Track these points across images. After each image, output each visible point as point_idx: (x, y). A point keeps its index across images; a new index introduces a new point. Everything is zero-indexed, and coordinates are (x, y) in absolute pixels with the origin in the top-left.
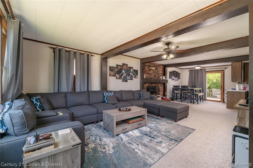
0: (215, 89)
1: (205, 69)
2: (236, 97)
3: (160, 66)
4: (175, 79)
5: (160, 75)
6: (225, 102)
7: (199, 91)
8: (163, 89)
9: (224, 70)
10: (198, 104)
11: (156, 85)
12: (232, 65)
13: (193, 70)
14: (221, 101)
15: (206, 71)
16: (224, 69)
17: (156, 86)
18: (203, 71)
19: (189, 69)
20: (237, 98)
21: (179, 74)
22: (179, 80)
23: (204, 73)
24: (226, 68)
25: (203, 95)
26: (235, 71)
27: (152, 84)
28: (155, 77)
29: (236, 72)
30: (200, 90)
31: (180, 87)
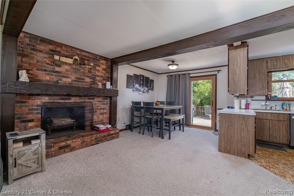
0: (207, 106)
1: (189, 74)
2: (236, 127)
3: (99, 61)
4: (142, 89)
5: (98, 78)
6: (217, 129)
7: (178, 112)
8: (108, 108)
9: (216, 75)
10: (170, 139)
11: (82, 101)
12: (228, 65)
13: (172, 76)
14: (211, 127)
15: (191, 77)
16: (216, 73)
17: (85, 102)
18: (187, 76)
19: (167, 74)
20: (238, 129)
21: (152, 81)
22: (150, 91)
23: (188, 79)
24: (220, 70)
25: (183, 119)
26: (234, 69)
27: (70, 99)
28: (82, 82)
29: (237, 71)
30: (180, 109)
31: (142, 105)
